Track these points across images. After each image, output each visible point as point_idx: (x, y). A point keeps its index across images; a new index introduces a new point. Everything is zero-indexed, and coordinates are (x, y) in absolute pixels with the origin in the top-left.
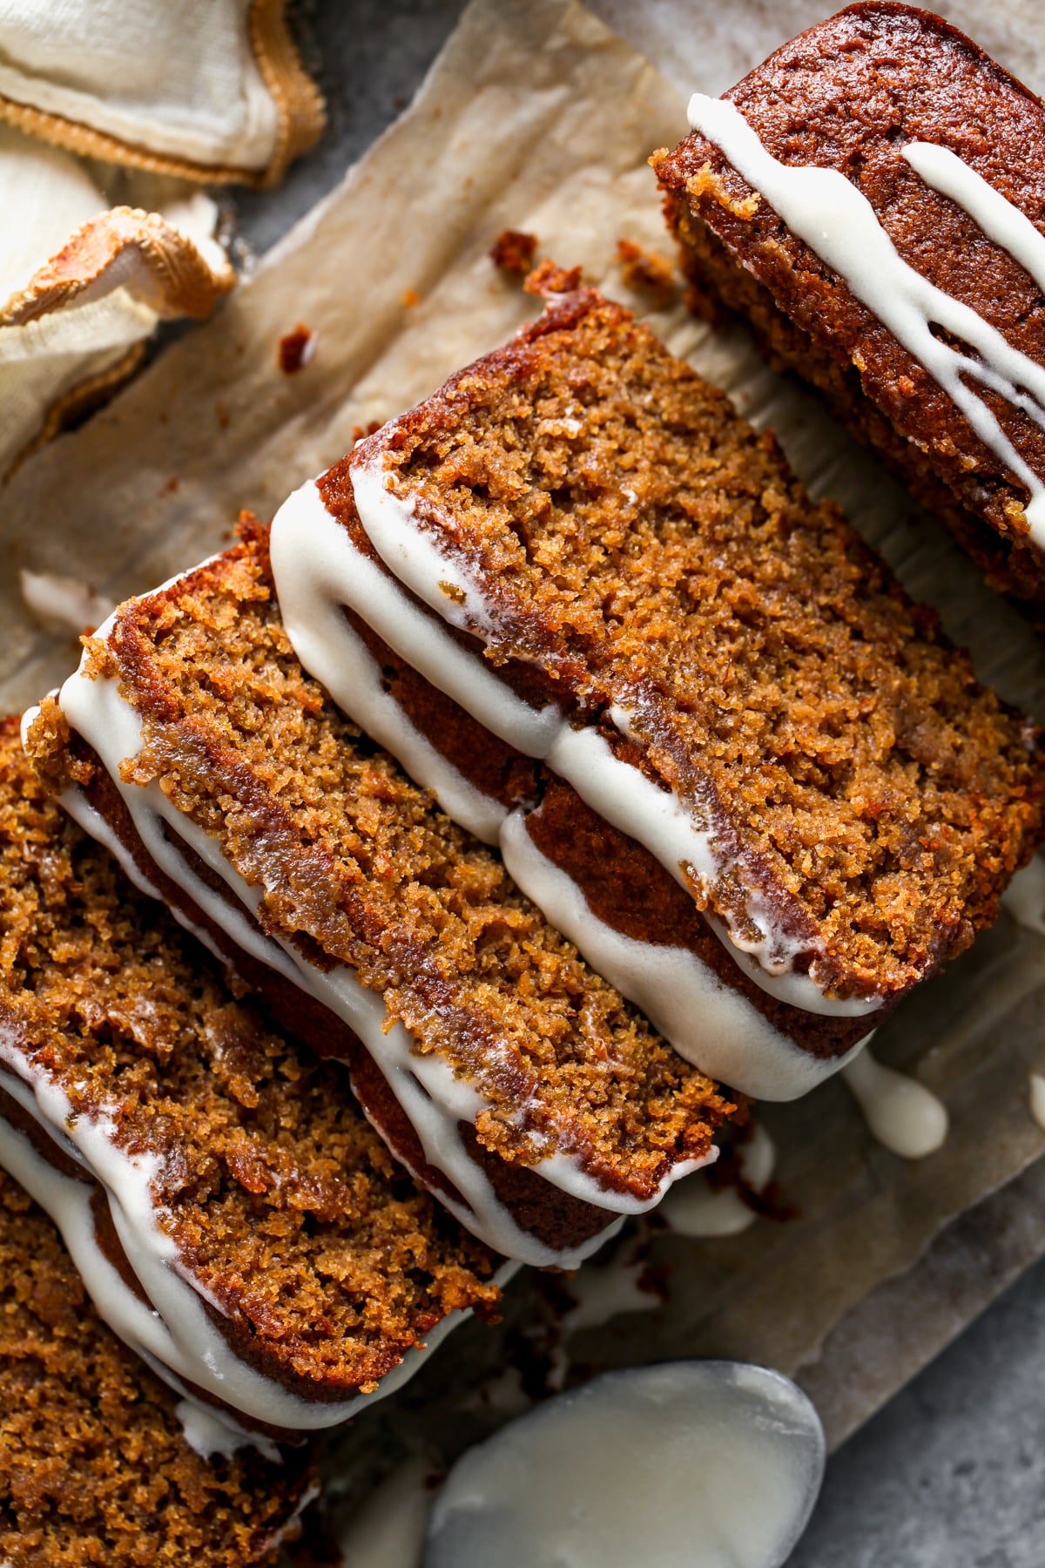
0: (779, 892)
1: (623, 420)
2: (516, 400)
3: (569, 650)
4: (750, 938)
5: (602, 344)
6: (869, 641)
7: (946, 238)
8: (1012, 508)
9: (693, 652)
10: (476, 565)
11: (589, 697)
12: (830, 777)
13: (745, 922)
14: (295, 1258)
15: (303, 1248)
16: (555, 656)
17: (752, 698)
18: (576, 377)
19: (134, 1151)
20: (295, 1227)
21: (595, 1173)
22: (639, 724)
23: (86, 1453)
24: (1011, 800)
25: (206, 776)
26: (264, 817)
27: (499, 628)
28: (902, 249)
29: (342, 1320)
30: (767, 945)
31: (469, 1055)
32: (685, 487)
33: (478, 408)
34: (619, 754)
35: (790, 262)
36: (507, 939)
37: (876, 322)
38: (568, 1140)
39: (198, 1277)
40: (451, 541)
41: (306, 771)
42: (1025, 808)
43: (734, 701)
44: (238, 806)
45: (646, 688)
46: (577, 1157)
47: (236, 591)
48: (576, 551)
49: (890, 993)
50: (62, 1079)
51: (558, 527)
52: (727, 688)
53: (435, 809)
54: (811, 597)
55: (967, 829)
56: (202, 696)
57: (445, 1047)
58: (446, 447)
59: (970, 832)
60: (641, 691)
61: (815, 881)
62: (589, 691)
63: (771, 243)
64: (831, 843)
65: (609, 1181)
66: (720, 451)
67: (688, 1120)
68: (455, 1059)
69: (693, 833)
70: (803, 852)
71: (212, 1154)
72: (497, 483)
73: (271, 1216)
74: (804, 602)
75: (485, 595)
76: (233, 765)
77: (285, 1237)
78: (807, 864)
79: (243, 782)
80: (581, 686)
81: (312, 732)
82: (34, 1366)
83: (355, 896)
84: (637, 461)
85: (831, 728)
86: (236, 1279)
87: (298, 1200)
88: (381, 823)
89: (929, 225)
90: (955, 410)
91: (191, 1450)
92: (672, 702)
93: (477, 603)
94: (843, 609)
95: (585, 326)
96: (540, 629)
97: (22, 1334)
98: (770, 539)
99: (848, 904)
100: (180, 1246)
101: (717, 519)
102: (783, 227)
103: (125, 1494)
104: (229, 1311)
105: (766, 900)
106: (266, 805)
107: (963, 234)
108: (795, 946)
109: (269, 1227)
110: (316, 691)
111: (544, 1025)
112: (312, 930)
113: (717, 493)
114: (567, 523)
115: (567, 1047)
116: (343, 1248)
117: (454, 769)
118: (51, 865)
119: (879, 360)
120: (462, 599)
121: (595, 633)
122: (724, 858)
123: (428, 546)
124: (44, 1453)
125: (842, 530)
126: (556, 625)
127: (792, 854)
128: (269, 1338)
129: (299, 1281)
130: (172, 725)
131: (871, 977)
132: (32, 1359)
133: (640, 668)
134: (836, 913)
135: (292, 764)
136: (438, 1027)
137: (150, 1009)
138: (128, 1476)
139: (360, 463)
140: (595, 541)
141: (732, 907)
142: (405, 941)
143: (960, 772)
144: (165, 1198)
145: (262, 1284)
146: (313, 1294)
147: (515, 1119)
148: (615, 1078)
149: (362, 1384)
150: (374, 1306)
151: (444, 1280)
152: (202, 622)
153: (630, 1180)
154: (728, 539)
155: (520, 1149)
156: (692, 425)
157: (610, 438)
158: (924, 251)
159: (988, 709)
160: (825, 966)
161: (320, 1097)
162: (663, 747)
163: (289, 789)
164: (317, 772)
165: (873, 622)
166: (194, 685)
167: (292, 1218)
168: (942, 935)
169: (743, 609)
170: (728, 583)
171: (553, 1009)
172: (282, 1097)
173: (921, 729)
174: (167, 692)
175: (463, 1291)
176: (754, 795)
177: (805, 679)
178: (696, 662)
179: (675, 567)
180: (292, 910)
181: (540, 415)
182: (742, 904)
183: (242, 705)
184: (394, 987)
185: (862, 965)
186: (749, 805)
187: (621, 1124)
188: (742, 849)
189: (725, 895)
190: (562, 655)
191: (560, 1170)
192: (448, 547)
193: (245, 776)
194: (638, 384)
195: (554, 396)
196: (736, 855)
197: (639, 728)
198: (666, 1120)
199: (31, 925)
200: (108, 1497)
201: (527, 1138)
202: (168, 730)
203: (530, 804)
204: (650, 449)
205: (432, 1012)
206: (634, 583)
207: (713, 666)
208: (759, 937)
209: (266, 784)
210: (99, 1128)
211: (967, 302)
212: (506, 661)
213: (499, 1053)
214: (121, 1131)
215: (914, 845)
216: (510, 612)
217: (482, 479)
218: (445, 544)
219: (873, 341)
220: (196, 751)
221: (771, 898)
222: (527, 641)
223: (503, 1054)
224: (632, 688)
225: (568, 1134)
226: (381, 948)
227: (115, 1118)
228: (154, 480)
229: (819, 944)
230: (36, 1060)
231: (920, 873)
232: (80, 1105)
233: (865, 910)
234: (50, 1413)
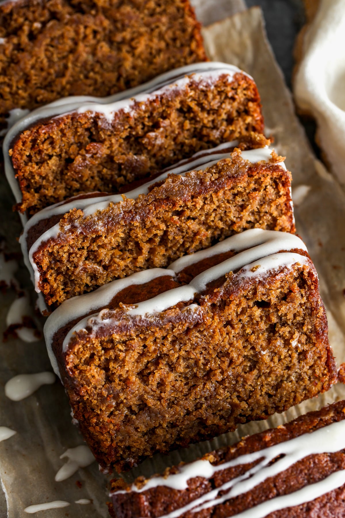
0: (115, 330)
1: (289, 365)
2: (310, 327)
3: (222, 299)
4: (104, 315)
5: (318, 372)
6: (184, 416)
7: (312, 472)
8: (211, 457)
9: (204, 346)
10: (261, 279)
11: (204, 299)
12: (145, 376)
13: (110, 316)
14: (61, 150)
15: (63, 155)
16: (221, 294)
17: (181, 361)
18: (310, 355)
19: (116, 114)
20: (71, 154)
21: (49, 241)
22: (189, 311)
23: (27, 80)
24: (112, 441)
25: (226, 173)
26: (206, 186)
27: (238, 279)
28: (313, 456)
29: (36, 157)
30: (99, 320)
31: (103, 217)
32: (259, 376)
33: (312, 311)
34: (181, 303)
35: (323, 418)
36: (135, 255)
37: (292, 437)
38: (63, 237)
39: (68, 115)
40: (273, 275)
41: (215, 210)
42: (108, 443)
43: (183, 353)
44: (213, 179)
45: (199, 319)
46: (56, 237)
47: (281, 218)
48: (253, 324)
49: (67, 354)
50: (148, 103)
51: (263, 322)
52: (188, 352)
53: (186, 254)
54: (207, 403)
55: (109, 417)
56: (252, 186)
57: (109, 210)
58: (303, 292)
59: (108, 417)
60: (199, 317)
61: (113, 348)
62: (206, 300)
63: (332, 414)
64: (124, 361)
65: (44, 245)
66: (267, 397)
67: (52, 287)
68: (104, 212)
69: (146, 312)
70: (125, 348)
71: (105, 140)
72: (285, 304)
73: (78, 149)
74: (206, 399)
75: (251, 278)
76: (226, 183)
77: (69, 150)
78: (120, 347)
79: (220, 184)
80: (208, 298)
81: (226, 221)
82: (61, 74)
83: (169, 204)
84: (274, 363)
85: (161, 384)
86: (62, 126)
87: (79, 159)
88: (189, 228)
89: (318, 469)
90: (252, 451)
91: (13, 108)
92: (192, 327)
93: (249, 275)
94: (198, 411)
95: (325, 369)
96: (233, 292)
97: (72, 76)
98: (231, 398)
99: (101, 356)
100: (81, 114)
101: (245, 381)
102: (335, 421)
103: (10, 86)
104: (54, 120)
105: (114, 325)
106: (210, 188)
107: (311, 478)
108: (95, 328)
109: (74, 147)
110: (239, 230)
111: (103, 252)
112: (164, 186)
113: (253, 387)
114: (263, 326)
115: (92, 256)
116: (58, 168)
117: (197, 262)
118: (216, 134)
119: (279, 434)
120: (253, 271)
121: (224, 312)
122: (134, 318)
123: (274, 267)
124: (33, 67)
125: (224, 427)
126: (232, 298)
127: (126, 344)
128: (40, 127)
129: (53, 148)
130: (247, 170)
131: (74, 349)
132: (63, 75)
133: (207, 320)
134: (100, 348)
135: (219, 207)
136: (117, 211)
137: (159, 142)
138: (14, 88)
139: (308, 261)
140: (253, 332)
141: (116, 313)
142: (148, 213)
143: (128, 425)
144: (97, 117)
145: (58, 134)
146: (47, 150)
147: (77, 223)
148: (76, 267)
149: (13, 151)
150: (36, 167)
151: (34, 196)
152: (276, 200)
153: (41, 251)
154: (237, 382)
155: (66, 220)
156: (279, 390)
157: (285, 357)
158: (310, 463)
159: (145, 450)
160: (84, 335)
161: (108, 187)
162: (178, 315)
163: (212, 201)
164: (213, 215)
165: (190, 421)
166: (256, 186)
167: (74, 155)
168: (78, 386)
169: (212, 374)
170: (222, 373)
171: (106, 258)
172: (113, 173)
173: (148, 418)
174: (258, 173)
175: (28, 199)
176: (149, 342)
177: (180, 385)
178: (201, 345)
179: (235, 355)
180: (173, 182)
181: (301, 334)
182: (116, 317)
183: (244, 198)
184: (135, 203)
185: (80, 348)
186: (147, 337)
187: (61, 261)
188: (135, 325)
189: (121, 314)
190: (221, 296)
191: (55, 230)
192: (271, 273)
193: (221, 187)
194: (300, 378)
195: (306, 344)
196: (133, 322)
197: (187, 311)
198: (55, 279)
199: (200, 118)
200: (10, 80)
201: (69, 224)
202: (246, 168)
203: (176, 279)
204: (277, 369)
205: (122, 212)
206: (235, 339)
207: (197, 351)
208: (103, 318)
209: (216, 192)
210: (128, 107)
211: (287, 470)
212: (226, 277)
213: (100, 227)
214: (124, 113)
215: (111, 392)
216: (242, 284)
217: (289, 299)
218: (272, 272)
219: (286, 435)
220: (235, 173)
221: (114, 327)
222: (230, 286)
223: (99, 228)
224: (201, 314)
225: (65, 237)
226: (149, 205)
227: (129, 113)
228: (324, 240)
229: (92, 336)
230: (157, 97)
231: (101, 389)
232: (137, 105)
233: (97, 362)
234: (44, 74)
